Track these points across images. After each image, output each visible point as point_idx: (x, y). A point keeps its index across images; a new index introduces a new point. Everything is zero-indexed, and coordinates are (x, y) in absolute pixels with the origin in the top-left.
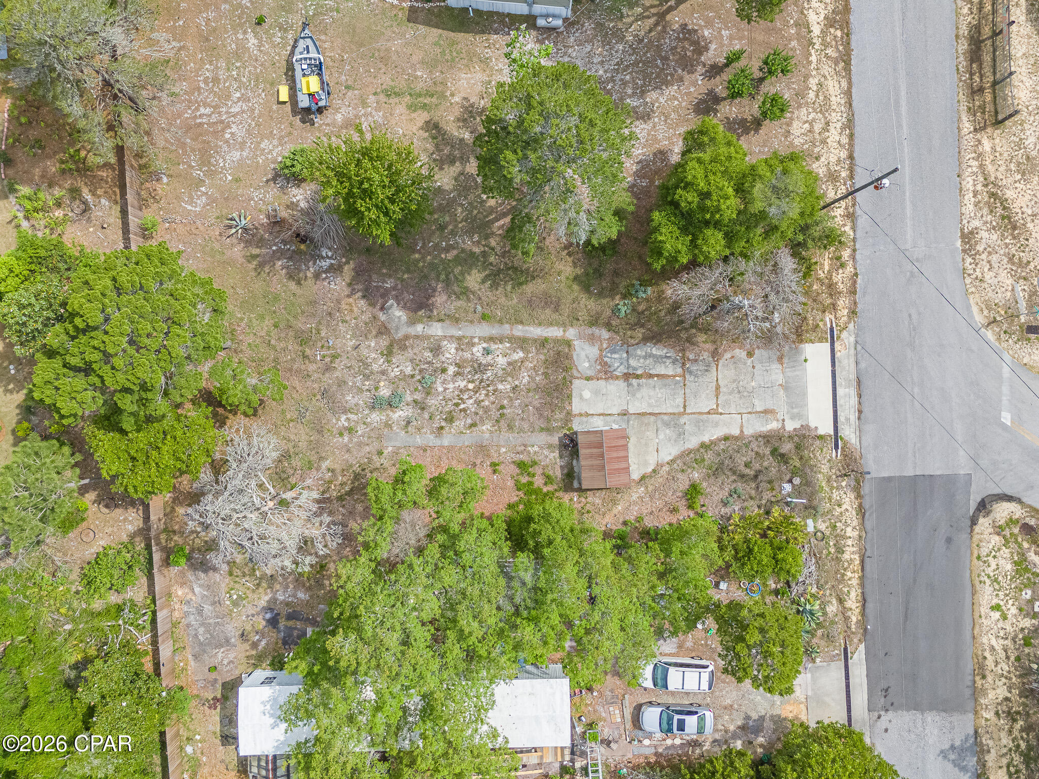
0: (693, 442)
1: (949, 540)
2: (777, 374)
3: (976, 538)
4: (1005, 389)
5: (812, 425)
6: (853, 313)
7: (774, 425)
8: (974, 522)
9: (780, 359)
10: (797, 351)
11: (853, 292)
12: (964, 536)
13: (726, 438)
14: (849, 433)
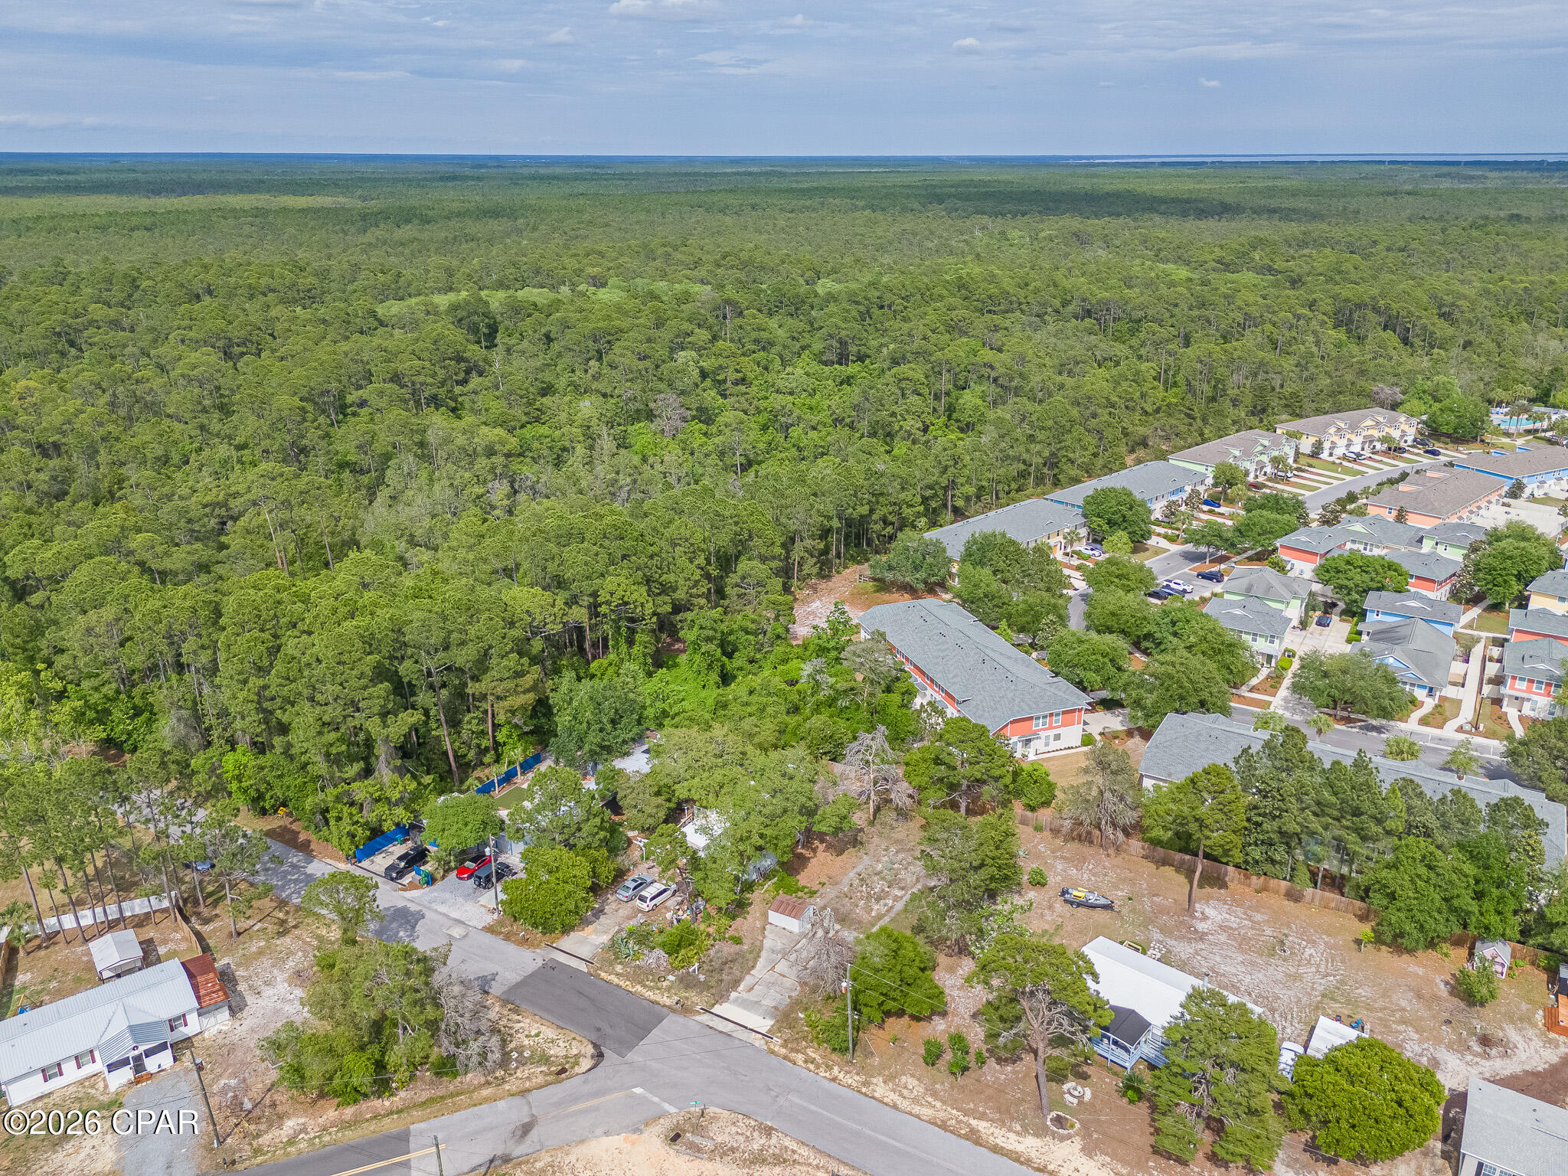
0: (764, 954)
1: (599, 1030)
2: (768, 1003)
3: (586, 1042)
4: (656, 1099)
5: (725, 1005)
6: (773, 1052)
7: (741, 988)
8: (596, 1046)
9: (775, 1008)
10: (773, 1016)
11: (785, 1058)
12: (593, 1038)
13: (753, 967)
14: (705, 1018)
